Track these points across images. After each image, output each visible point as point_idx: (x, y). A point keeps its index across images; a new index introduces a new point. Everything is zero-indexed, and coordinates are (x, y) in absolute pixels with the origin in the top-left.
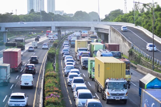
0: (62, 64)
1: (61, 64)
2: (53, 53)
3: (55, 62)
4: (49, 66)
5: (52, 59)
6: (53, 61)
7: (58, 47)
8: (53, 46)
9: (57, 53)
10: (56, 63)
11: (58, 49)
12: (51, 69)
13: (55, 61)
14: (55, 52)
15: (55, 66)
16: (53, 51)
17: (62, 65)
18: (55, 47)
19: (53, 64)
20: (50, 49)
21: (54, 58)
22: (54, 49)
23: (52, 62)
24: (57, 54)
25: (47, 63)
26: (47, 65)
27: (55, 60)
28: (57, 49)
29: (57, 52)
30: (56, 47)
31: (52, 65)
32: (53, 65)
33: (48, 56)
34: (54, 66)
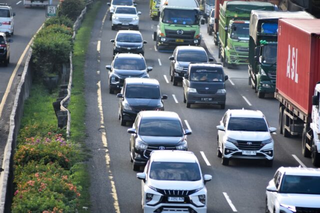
0: (100, 99)
1: (97, 104)
2: (57, 46)
3: (67, 93)
4: (38, 111)
5: (53, 75)
6: (56, 87)
7: (82, 21)
8: (60, 14)
9: (78, 50)
10: (74, 98)
11: (82, 29)
12: (45, 123)
13: (69, 87)
14: (71, 40)
15: (65, 113)
16: (60, 39)
17: (100, 107)
18: (69, 20)
19: (55, 100)
20: (47, 25)
21: (64, 70)
22: (65, 28)
23: (51, 93)
24: (76, 53)
25: (26, 96)
26: (27, 103)
27: (67, 81)
28: (78, 28)
29: (75, 43)
30: (74, 20)
31: (50, 105)
32: (57, 106)
33: (35, 61)
34: (62, 108)
